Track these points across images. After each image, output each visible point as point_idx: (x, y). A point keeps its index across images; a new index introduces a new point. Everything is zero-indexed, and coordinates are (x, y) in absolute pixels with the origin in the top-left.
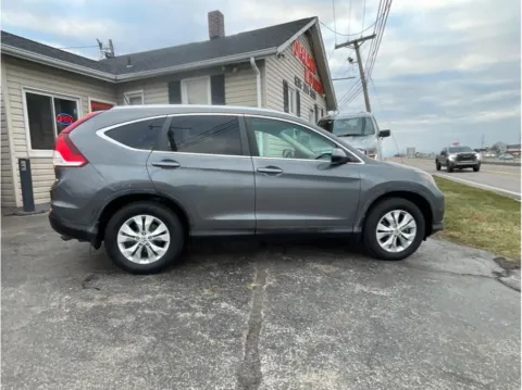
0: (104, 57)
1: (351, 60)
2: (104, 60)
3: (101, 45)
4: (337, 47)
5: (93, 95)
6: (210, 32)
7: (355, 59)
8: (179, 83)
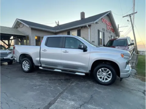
0: (57, 25)
1: (128, 21)
2: (57, 26)
3: (56, 22)
4: (123, 17)
6: (81, 17)
7: (130, 20)
8: (70, 32)
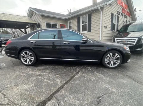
3: (68, 10)
5: (61, 23)
6: (93, 2)
8: (80, 17)
